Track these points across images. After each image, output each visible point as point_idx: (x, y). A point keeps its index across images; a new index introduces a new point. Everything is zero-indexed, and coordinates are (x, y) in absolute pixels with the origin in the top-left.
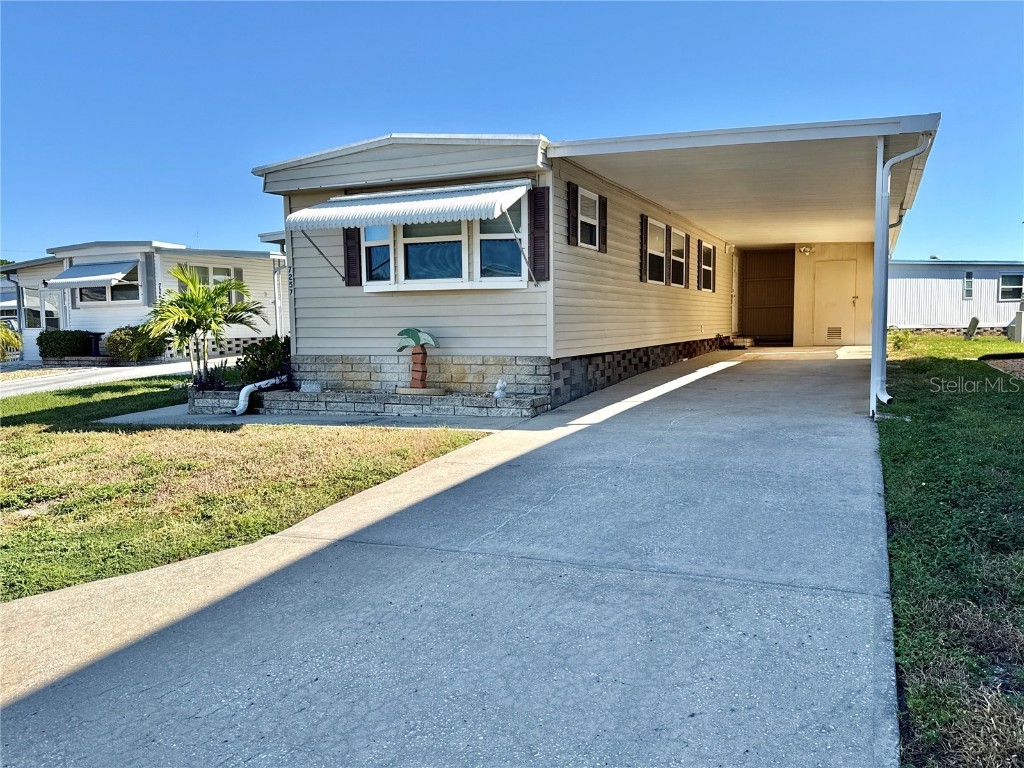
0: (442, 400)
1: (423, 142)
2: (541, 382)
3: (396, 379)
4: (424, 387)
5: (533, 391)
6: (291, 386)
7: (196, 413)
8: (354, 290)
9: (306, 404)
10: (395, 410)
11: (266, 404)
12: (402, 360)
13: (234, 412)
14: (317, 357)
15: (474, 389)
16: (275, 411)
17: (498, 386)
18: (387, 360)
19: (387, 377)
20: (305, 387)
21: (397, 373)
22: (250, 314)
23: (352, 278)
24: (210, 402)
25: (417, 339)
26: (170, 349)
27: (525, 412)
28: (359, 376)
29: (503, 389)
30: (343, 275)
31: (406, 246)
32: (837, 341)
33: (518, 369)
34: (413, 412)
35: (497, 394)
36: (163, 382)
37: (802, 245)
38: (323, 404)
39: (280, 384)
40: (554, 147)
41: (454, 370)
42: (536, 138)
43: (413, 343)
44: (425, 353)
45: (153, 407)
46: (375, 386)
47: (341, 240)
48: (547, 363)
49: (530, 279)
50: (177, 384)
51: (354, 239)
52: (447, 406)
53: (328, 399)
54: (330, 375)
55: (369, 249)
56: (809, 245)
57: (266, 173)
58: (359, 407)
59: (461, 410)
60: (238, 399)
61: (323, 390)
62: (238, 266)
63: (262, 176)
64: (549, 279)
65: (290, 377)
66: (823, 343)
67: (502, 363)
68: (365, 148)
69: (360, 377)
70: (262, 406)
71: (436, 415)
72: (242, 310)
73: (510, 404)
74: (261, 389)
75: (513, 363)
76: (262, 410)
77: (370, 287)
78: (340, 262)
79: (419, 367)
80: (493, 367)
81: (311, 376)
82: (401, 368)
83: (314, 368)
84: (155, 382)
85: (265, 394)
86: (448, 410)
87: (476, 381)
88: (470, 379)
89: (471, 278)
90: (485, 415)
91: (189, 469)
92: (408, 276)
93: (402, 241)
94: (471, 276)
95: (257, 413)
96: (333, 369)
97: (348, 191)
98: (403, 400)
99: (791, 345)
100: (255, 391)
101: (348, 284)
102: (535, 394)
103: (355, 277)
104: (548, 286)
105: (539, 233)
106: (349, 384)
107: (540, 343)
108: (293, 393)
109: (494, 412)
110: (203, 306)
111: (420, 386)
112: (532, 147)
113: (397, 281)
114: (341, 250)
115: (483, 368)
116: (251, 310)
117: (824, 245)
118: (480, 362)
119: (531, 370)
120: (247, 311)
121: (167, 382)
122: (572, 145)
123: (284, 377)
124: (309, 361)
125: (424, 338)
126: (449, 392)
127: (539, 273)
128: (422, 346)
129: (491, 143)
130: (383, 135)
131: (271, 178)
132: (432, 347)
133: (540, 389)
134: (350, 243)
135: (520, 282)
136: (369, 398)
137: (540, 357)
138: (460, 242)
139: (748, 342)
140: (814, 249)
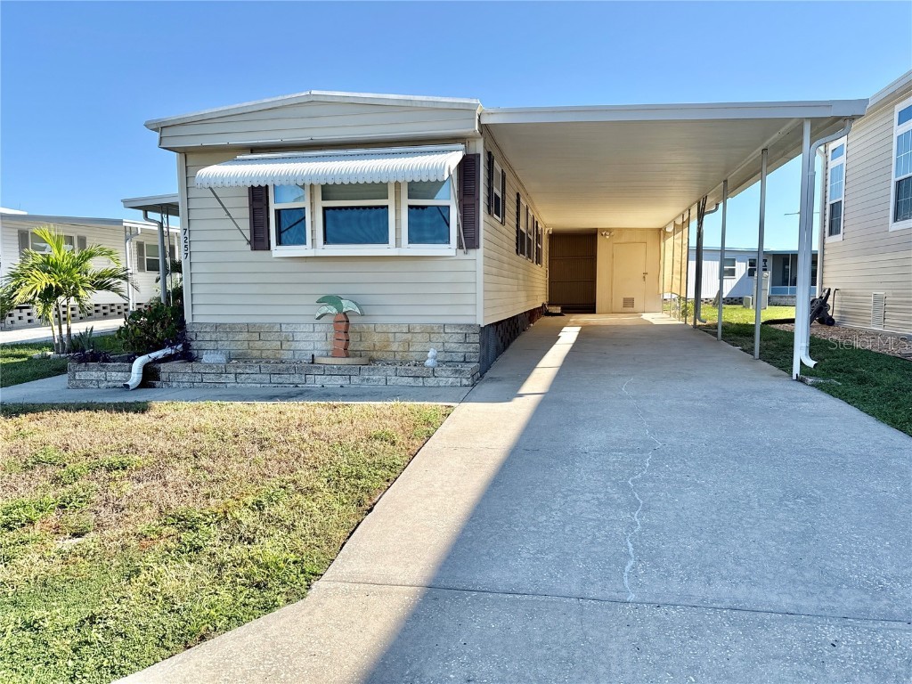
0: (373, 370)
1: (347, 101)
2: (471, 349)
3: (311, 347)
4: (348, 356)
5: (462, 359)
6: (188, 356)
7: (78, 387)
8: (260, 255)
9: (212, 376)
10: (318, 381)
11: (163, 376)
12: (318, 328)
13: (127, 386)
14: (217, 326)
15: (398, 357)
16: (175, 384)
17: (429, 355)
18: (302, 328)
19: (301, 346)
20: (207, 358)
21: (313, 340)
22: (118, 280)
23: (259, 241)
24: (94, 375)
25: (339, 308)
26: (10, 315)
27: (465, 382)
28: (268, 345)
29: (435, 358)
30: (249, 239)
31: (325, 209)
32: (630, 309)
33: (447, 337)
34: (340, 382)
35: (429, 362)
36: (17, 352)
37: (603, 229)
38: (232, 376)
39: (176, 354)
40: (488, 114)
41: (376, 338)
42: (474, 102)
43: (334, 311)
44: (348, 321)
45: (20, 380)
46: (287, 355)
47: (246, 202)
48: (478, 330)
49: (460, 246)
50: (36, 354)
51: (261, 200)
52: (377, 377)
53: (239, 371)
54: (233, 344)
55: (278, 212)
56: (609, 230)
57: (160, 127)
58: (275, 379)
59: (393, 380)
60: (130, 371)
61: (229, 359)
62: (82, 234)
63: (156, 130)
64: (478, 247)
65: (187, 347)
66: (620, 311)
67: (429, 331)
68: (280, 104)
69: (270, 346)
70: (158, 379)
71: (365, 385)
72: (111, 276)
73: (449, 373)
74: (156, 361)
75: (442, 331)
76: (158, 383)
77: (278, 251)
78: (246, 225)
79: (342, 336)
80: (420, 335)
81: (211, 345)
82: (317, 336)
83: (214, 337)
84: (9, 352)
85: (162, 366)
86: (380, 380)
87: (401, 349)
88: (394, 347)
89: (398, 244)
90: (421, 384)
91: (124, 468)
92: (326, 241)
93: (320, 204)
94: (398, 242)
95: (153, 386)
96: (237, 338)
97: (254, 149)
98: (328, 371)
99: (594, 312)
100: (149, 363)
101: (254, 248)
102: (465, 361)
103: (263, 240)
104: (478, 255)
105: (468, 201)
106: (256, 353)
107: (470, 311)
108: (194, 364)
109: (431, 382)
110: (68, 271)
111: (344, 355)
112: (469, 110)
113: (315, 245)
114: (246, 213)
115: (409, 336)
116: (119, 277)
117: (621, 230)
118: (405, 330)
119: (461, 338)
120: (115, 277)
121: (22, 351)
122: (509, 112)
123: (180, 346)
124: (208, 330)
125: (347, 306)
126: (372, 361)
127: (469, 240)
128: (345, 314)
129: (424, 105)
130: (302, 91)
131: (166, 132)
132: (356, 315)
133: (470, 357)
134: (257, 205)
135: (449, 249)
136: (287, 369)
137: (470, 325)
138: (387, 206)
139: (558, 310)
140: (612, 233)
